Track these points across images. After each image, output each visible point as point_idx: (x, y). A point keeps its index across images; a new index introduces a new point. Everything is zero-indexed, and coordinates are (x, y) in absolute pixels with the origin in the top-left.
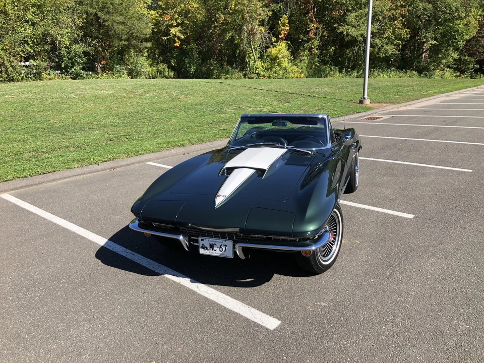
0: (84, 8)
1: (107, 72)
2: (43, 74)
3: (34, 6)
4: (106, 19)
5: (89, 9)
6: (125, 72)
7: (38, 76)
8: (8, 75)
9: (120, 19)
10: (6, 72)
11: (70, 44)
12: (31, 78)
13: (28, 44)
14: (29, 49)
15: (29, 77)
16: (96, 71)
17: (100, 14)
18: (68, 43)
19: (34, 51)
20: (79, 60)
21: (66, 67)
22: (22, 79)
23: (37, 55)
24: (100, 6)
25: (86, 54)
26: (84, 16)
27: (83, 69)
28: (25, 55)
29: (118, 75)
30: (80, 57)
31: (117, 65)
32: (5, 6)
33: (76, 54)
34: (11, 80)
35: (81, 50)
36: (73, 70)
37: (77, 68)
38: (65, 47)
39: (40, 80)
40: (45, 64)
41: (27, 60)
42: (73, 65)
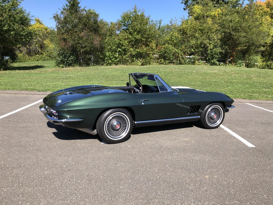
0: (224, 30)
1: (233, 63)
2: (196, 62)
3: (200, 30)
4: (235, 35)
5: (227, 30)
6: (244, 64)
7: (193, 63)
8: (180, 62)
9: (243, 34)
10: (179, 60)
11: (213, 48)
12: (190, 64)
13: (193, 48)
14: (193, 50)
15: (188, 63)
16: (225, 62)
17: (232, 32)
18: (212, 48)
19: (195, 51)
20: (216, 56)
21: (209, 59)
22: (186, 63)
23: (196, 53)
24: (233, 28)
25: (221, 53)
26: (223, 34)
27: (218, 61)
28: (190, 53)
29: (239, 65)
30: (217, 55)
31: (239, 60)
32: (187, 30)
33: (215, 53)
34: (181, 63)
35: (218, 51)
36: (212, 61)
37: (215, 60)
38: (210, 50)
39: (194, 65)
40: (199, 57)
41: (190, 55)
42: (213, 59)
